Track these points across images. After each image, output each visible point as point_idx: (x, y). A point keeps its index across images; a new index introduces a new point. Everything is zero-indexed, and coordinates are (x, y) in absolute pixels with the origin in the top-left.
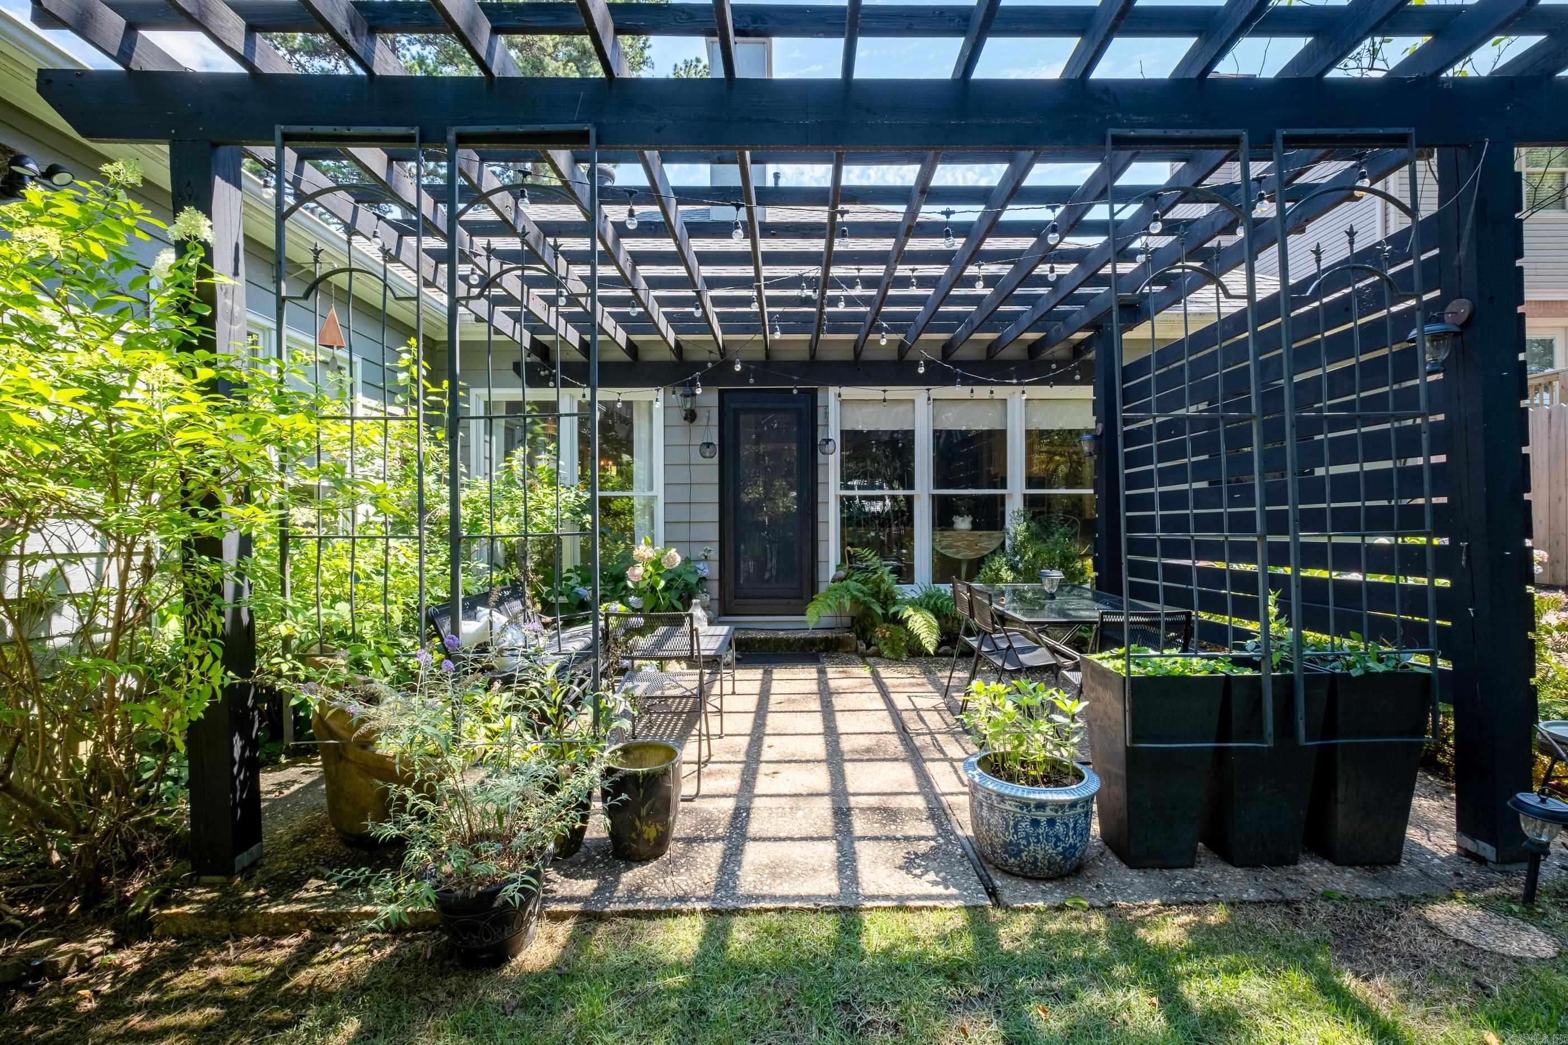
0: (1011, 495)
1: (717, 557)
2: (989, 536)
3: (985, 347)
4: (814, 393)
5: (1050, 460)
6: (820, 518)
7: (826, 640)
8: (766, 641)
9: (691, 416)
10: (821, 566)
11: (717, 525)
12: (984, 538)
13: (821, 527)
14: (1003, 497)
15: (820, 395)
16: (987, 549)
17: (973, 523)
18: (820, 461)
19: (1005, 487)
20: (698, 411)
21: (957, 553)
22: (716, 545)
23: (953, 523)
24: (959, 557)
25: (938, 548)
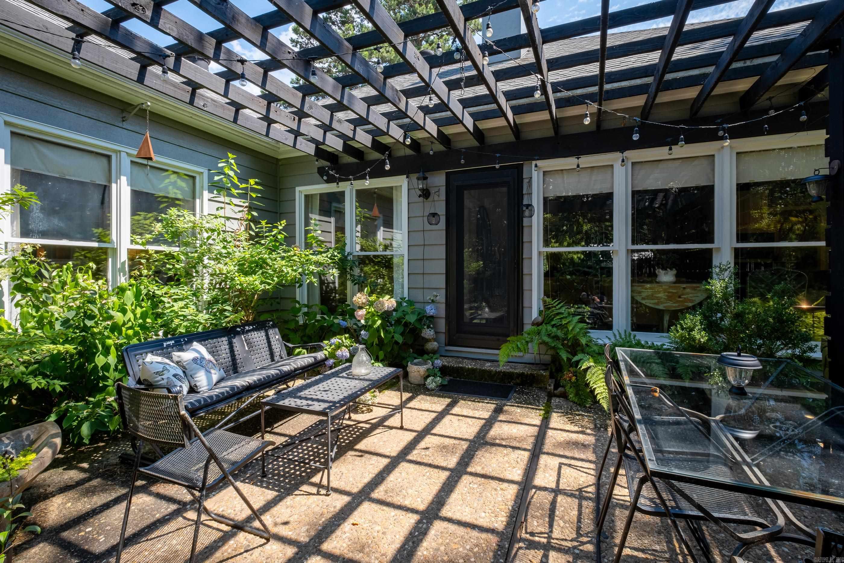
0: (718, 249)
1: (444, 300)
2: (694, 289)
3: (689, 106)
4: (520, 169)
5: (786, 220)
6: (525, 271)
7: (521, 375)
8: (473, 371)
9: (426, 194)
10: (526, 311)
11: (444, 277)
12: (688, 290)
13: (526, 279)
14: (710, 251)
15: (525, 169)
16: (691, 301)
17: (677, 276)
18: (525, 224)
19: (712, 241)
20: (432, 191)
21: (657, 304)
22: (444, 291)
23: (656, 276)
24: (661, 307)
25: (639, 299)
